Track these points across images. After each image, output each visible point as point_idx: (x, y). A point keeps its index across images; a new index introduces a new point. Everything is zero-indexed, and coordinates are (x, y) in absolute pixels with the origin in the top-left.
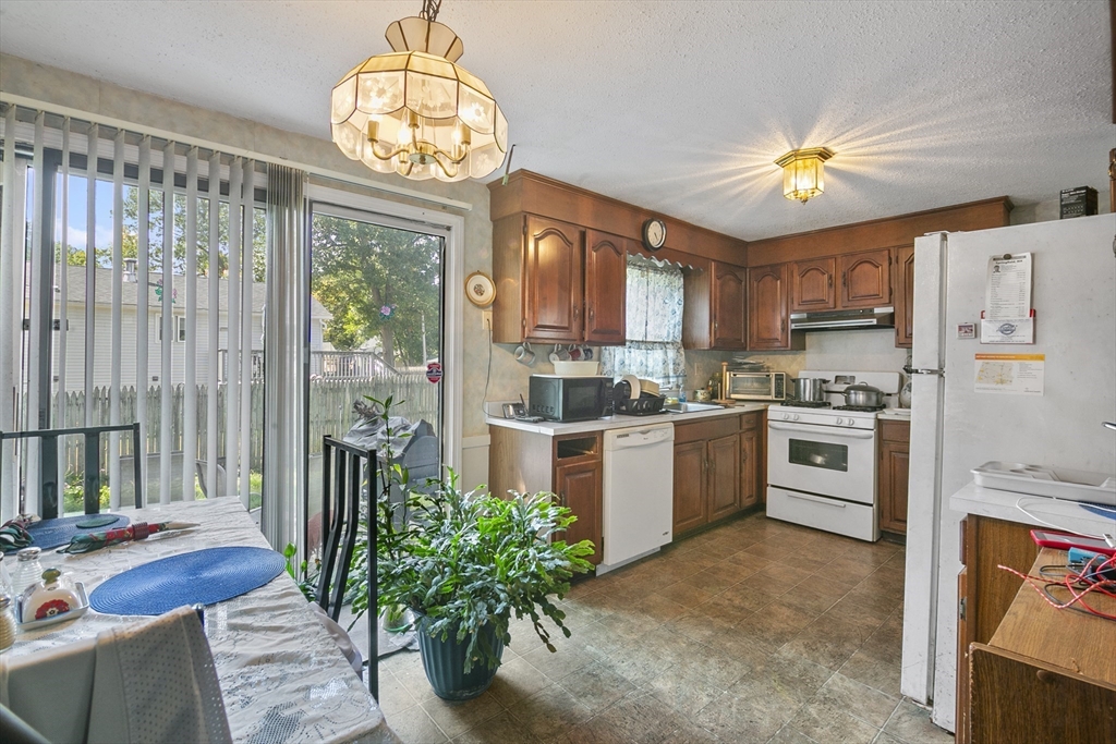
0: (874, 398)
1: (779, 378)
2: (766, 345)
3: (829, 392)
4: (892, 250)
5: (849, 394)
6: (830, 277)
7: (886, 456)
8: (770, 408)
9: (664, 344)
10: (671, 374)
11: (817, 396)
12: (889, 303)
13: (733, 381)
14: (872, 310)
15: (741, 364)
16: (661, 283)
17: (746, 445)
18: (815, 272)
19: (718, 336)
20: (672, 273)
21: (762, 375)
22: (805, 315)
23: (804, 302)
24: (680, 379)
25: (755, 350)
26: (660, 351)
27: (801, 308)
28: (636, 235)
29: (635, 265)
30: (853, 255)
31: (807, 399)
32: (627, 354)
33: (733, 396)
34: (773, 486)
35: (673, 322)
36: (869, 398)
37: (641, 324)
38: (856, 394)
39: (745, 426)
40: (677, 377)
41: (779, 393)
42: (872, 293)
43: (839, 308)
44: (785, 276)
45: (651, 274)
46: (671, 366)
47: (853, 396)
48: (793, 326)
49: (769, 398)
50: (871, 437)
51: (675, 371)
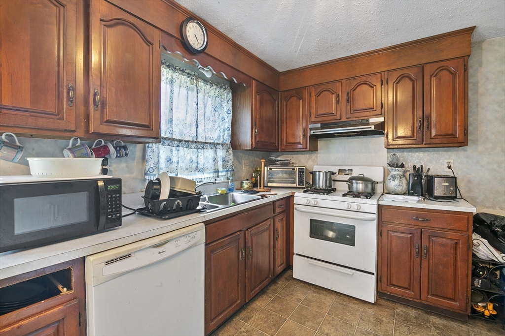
0: (370, 186)
1: (301, 171)
2: (292, 148)
3: (335, 181)
4: (383, 73)
5: (352, 183)
6: (338, 96)
7: (384, 234)
8: (296, 195)
9: (214, 145)
10: (220, 169)
11: (328, 184)
12: (380, 115)
13: (270, 173)
14: (368, 120)
15: (275, 161)
16: (212, 93)
17: (279, 225)
18: (327, 92)
19: (258, 140)
20: (221, 87)
21: (289, 169)
22: (319, 125)
23: (319, 116)
24: (229, 173)
25: (284, 151)
26: (210, 150)
27: (318, 119)
28: (174, 32)
29: (183, 71)
30: (354, 78)
31: (321, 187)
32: (175, 152)
33: (270, 185)
34: (297, 254)
35: (222, 127)
36: (366, 186)
37: (191, 125)
38: (357, 183)
39: (278, 210)
40: (227, 171)
41: (301, 182)
42: (368, 107)
43: (344, 119)
44: (305, 96)
45: (201, 84)
46: (220, 163)
47: (355, 185)
48: (312, 132)
49: (294, 185)
50: (374, 220)
51: (224, 167)
